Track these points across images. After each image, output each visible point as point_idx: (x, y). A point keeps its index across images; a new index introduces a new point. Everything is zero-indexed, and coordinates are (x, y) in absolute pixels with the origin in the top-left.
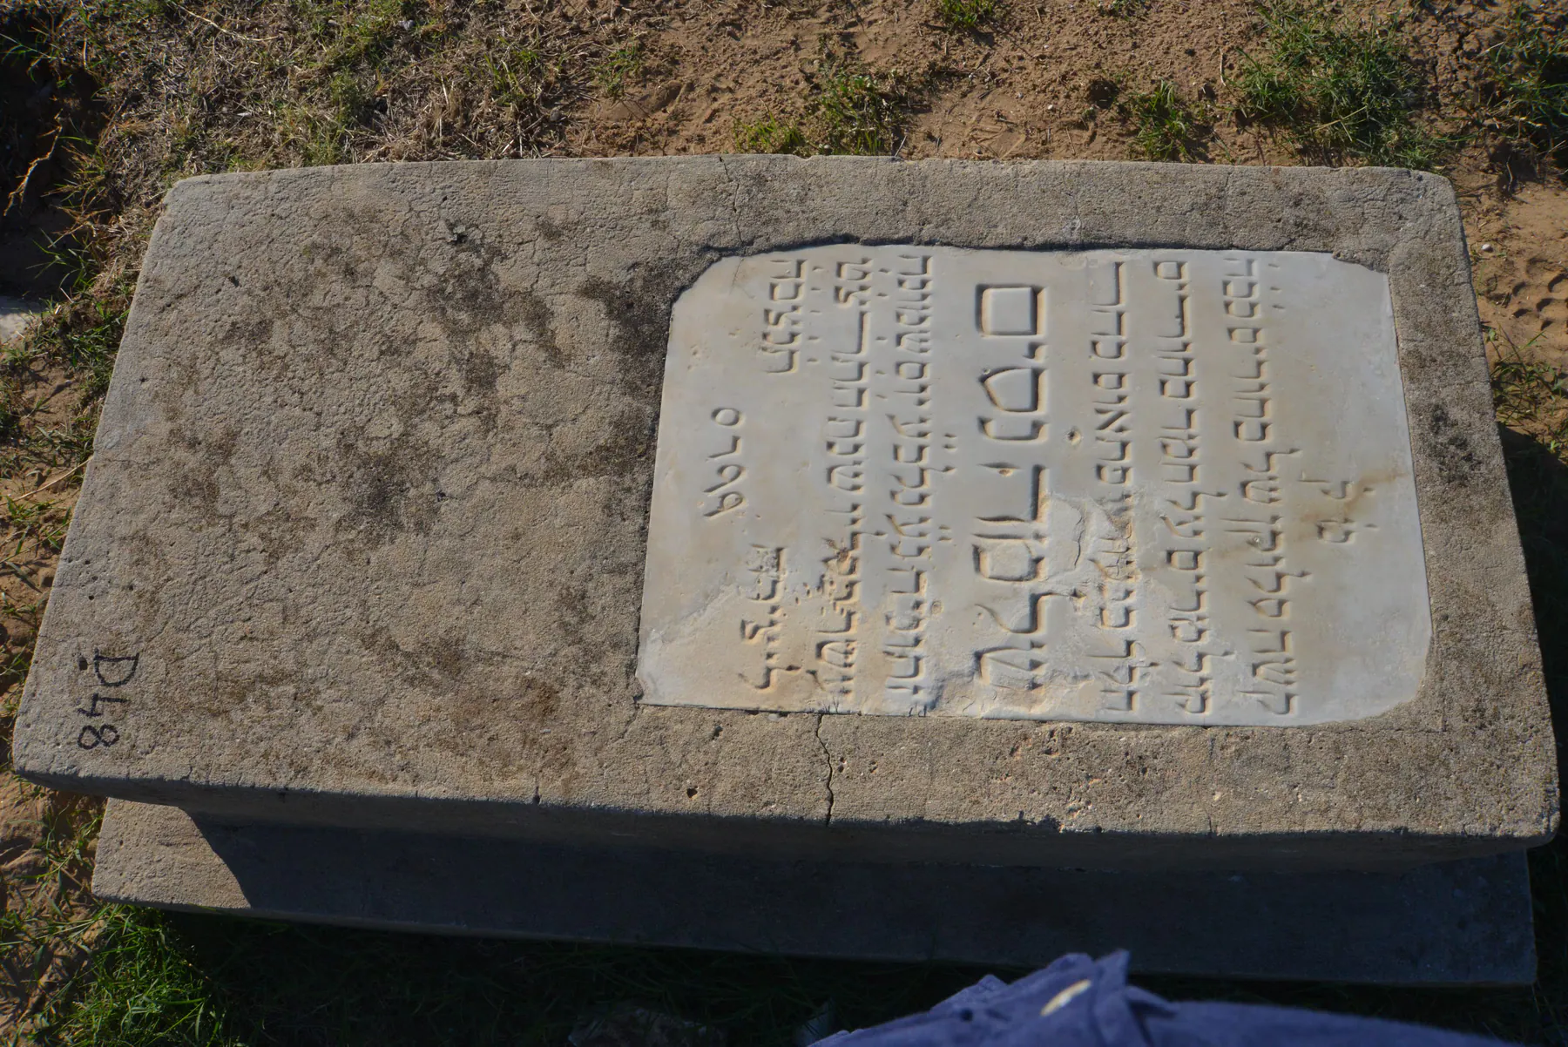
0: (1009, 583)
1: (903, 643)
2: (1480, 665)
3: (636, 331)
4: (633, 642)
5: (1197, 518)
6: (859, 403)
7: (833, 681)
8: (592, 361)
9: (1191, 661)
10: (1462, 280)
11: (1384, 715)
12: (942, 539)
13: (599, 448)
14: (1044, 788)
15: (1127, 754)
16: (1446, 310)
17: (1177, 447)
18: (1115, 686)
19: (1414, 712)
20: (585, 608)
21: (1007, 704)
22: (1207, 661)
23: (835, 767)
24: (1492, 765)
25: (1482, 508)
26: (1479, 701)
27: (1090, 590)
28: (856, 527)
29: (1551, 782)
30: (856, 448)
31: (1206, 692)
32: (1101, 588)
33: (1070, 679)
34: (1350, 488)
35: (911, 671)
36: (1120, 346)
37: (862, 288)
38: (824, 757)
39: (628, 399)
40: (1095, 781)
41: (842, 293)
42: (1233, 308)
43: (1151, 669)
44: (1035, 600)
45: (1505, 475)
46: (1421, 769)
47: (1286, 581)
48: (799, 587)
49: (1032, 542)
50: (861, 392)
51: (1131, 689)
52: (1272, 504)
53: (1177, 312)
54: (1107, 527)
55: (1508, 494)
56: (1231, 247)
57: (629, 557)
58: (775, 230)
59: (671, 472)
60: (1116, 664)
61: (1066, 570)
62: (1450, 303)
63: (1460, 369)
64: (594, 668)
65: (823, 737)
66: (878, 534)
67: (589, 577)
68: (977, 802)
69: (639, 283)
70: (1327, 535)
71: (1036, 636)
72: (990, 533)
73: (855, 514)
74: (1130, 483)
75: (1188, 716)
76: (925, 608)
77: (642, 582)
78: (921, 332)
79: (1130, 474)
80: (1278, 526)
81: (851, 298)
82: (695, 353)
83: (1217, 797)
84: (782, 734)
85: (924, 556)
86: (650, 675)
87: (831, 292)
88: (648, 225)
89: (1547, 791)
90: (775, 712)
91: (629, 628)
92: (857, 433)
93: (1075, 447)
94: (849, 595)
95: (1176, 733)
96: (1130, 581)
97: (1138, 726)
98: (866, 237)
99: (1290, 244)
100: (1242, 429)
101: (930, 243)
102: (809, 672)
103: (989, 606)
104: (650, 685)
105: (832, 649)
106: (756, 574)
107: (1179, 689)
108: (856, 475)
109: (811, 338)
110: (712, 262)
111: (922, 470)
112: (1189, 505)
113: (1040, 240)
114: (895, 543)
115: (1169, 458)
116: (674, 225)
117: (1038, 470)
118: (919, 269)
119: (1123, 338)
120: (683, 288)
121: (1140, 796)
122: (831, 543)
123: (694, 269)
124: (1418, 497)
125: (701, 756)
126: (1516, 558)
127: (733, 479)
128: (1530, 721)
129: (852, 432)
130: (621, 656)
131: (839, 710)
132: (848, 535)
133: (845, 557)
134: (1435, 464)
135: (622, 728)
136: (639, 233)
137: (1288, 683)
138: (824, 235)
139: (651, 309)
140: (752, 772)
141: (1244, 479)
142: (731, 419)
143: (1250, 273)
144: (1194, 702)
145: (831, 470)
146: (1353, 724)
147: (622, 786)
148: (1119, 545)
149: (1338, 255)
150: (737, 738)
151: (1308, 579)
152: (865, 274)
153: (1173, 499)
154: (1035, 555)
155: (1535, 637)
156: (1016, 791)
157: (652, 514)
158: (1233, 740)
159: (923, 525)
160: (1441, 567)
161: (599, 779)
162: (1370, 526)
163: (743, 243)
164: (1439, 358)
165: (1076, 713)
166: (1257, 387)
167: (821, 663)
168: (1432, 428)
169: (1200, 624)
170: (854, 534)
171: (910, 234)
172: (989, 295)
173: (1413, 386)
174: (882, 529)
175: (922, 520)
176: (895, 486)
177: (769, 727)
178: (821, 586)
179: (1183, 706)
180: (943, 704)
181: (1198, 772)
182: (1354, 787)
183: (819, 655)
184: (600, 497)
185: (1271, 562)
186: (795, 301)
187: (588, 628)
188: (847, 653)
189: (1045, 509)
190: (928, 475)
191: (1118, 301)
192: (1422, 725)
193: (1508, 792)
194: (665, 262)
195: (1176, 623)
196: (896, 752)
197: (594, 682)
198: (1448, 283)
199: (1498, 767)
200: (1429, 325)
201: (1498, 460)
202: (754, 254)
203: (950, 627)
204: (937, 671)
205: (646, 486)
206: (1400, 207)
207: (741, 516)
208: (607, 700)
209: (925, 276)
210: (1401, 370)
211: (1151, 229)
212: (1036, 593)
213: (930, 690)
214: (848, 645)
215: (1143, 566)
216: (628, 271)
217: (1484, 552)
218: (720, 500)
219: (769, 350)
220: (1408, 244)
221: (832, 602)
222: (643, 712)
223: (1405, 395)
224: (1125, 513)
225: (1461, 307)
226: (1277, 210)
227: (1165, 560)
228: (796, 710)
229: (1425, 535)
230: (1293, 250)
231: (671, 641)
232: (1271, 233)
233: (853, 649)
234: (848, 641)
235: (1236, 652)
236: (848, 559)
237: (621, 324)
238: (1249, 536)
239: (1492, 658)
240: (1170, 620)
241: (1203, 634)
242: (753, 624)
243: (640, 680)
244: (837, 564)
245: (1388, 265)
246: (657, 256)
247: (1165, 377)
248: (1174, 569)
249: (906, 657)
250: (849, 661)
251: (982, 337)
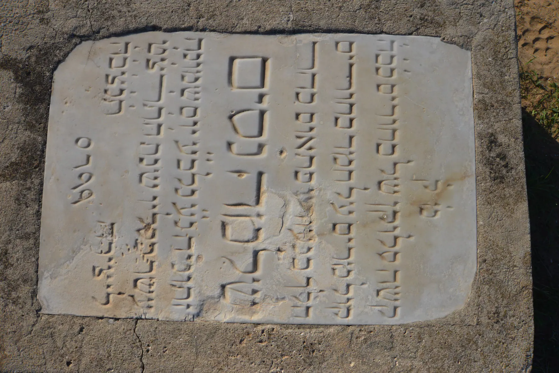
0: (241, 244)
1: (181, 279)
2: (500, 287)
3: (32, 90)
4: (35, 279)
5: (351, 203)
6: (159, 133)
7: (143, 301)
8: (7, 110)
9: (343, 288)
10: (512, 56)
11: (446, 317)
12: (204, 217)
13: (12, 164)
14: (258, 362)
15: (304, 342)
16: (502, 75)
17: (343, 160)
18: (299, 303)
19: (463, 315)
20: (7, 260)
21: (238, 315)
22: (352, 288)
23: (145, 350)
24: (500, 342)
25: (511, 196)
26: (497, 307)
27: (288, 247)
28: (156, 210)
29: (529, 351)
30: (156, 161)
31: (350, 306)
32: (294, 246)
33: (274, 300)
34: (440, 184)
35: (185, 296)
36: (313, 96)
37: (163, 60)
38: (138, 344)
39: (28, 133)
40: (286, 357)
41: (151, 63)
42: (380, 71)
43: (320, 294)
44: (256, 254)
45: (524, 176)
46: (463, 346)
47: (400, 241)
48: (124, 246)
49: (255, 219)
50: (159, 126)
51: (308, 305)
52: (395, 194)
53: (348, 74)
54: (299, 209)
55: (525, 187)
56: (382, 32)
57: (30, 229)
58: (112, 24)
59: (53, 177)
60: (300, 291)
61: (274, 236)
62: (504, 70)
63: (507, 111)
64: (14, 295)
65: (138, 333)
66: (168, 214)
67: (9, 242)
68: (221, 369)
69: (33, 59)
70: (425, 213)
71: (256, 275)
72: (231, 214)
73: (155, 202)
74: (313, 183)
75: (339, 320)
76: (193, 259)
77: (39, 243)
78: (195, 87)
79: (315, 176)
80: (397, 207)
81: (156, 66)
82: (66, 103)
83: (352, 365)
84: (115, 331)
85: (193, 228)
86: (45, 297)
87: (144, 63)
88: (38, 21)
89: (527, 356)
90: (112, 318)
91: (32, 271)
92: (157, 151)
93: (282, 160)
94: (152, 251)
95: (332, 330)
96: (311, 242)
97: (311, 326)
98: (165, 27)
99: (416, 31)
100: (381, 148)
101: (203, 30)
102: (129, 296)
103: (229, 257)
104: (45, 303)
106: (100, 238)
107: (335, 305)
108: (156, 178)
109: (132, 92)
110: (76, 45)
111: (193, 175)
112: (347, 196)
113: (268, 28)
114: (177, 220)
115: (337, 166)
116: (53, 22)
117: (260, 174)
118: (196, 47)
119: (315, 90)
120: (59, 62)
121: (310, 365)
122: (141, 220)
123: (66, 50)
124: (477, 190)
125: (73, 343)
126: (526, 225)
127: (87, 181)
128: (523, 318)
129: (154, 151)
130: (28, 287)
131: (147, 317)
132: (151, 215)
133: (150, 228)
134: (488, 170)
135: (30, 329)
136: (32, 26)
137: (396, 300)
138: (141, 26)
139: (40, 75)
140: (101, 352)
141: (381, 179)
142: (86, 144)
143: (392, 49)
144: (343, 312)
145: (141, 175)
146: (429, 323)
147: (31, 361)
148: (306, 220)
149: (444, 39)
150: (92, 333)
151: (412, 239)
152: (164, 51)
153: (338, 192)
154: (257, 227)
155: (530, 271)
156: (242, 363)
157: (43, 202)
158: (363, 333)
159: (193, 209)
160: (485, 231)
161: (18, 357)
162: (449, 207)
163: (94, 32)
164: (496, 105)
165: (276, 319)
166: (391, 122)
167: (137, 290)
168: (488, 148)
169: (349, 267)
170: (154, 215)
171: (191, 24)
172: (237, 62)
173: (480, 122)
174: (170, 212)
175: (193, 206)
176: (177, 184)
177: (109, 328)
178: (136, 245)
179: (337, 314)
180: (203, 314)
181: (342, 352)
182: (426, 357)
183: (135, 286)
184: (14, 193)
185: (392, 229)
186: (124, 69)
187: (9, 271)
188: (150, 285)
189: (264, 198)
190: (196, 178)
191: (313, 67)
192: (466, 322)
193: (506, 357)
194: (48, 45)
195: (336, 267)
196: (178, 342)
197: (14, 303)
198: (504, 57)
199: (503, 344)
200: (491, 84)
201: (522, 167)
202: (100, 39)
203: (207, 270)
204: (200, 296)
205: (39, 186)
206: (481, 9)
207: (91, 204)
208: (21, 313)
209: (200, 51)
210: (474, 111)
211: (335, 21)
212: (257, 249)
213: (196, 307)
214: (151, 280)
215: (319, 233)
216: (27, 51)
217: (509, 222)
218: (80, 194)
219: (108, 100)
220: (484, 33)
221: (142, 255)
222: (41, 319)
223: (475, 127)
224: (310, 200)
225: (510, 73)
226: (410, 9)
227: (332, 229)
228: (123, 317)
229: (478, 213)
230: (418, 35)
231: (55, 278)
232: (406, 24)
233: (154, 283)
234: (151, 278)
235: (368, 283)
236: (151, 229)
237: (23, 85)
238: (381, 214)
239: (506, 284)
240: (332, 265)
241: (350, 273)
242: (99, 268)
243: (39, 300)
244: (145, 232)
245: (472, 46)
246: (44, 42)
247: (338, 115)
248: (336, 235)
249: (183, 287)
250: (151, 290)
251: (231, 90)
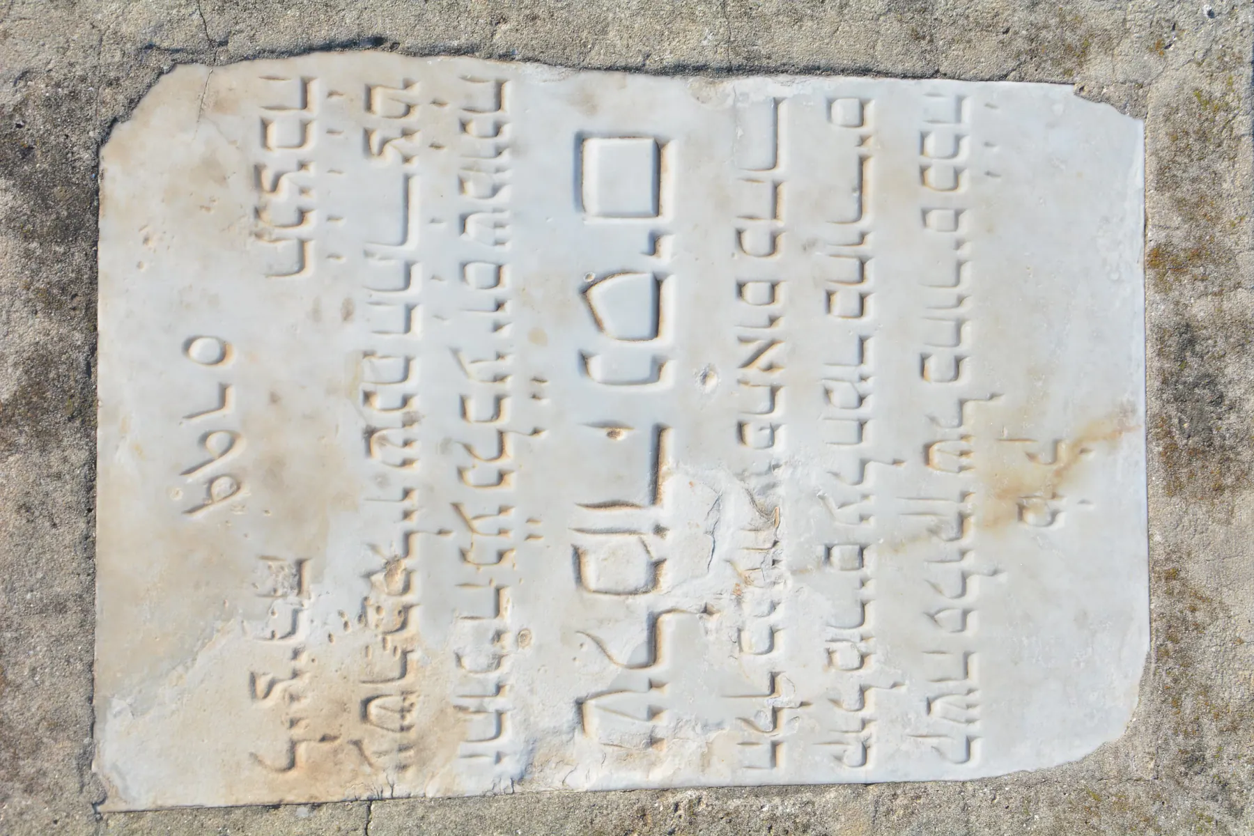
0: (621, 599)
1: (480, 692)
4: (85, 720)
5: (865, 497)
6: (408, 327)
7: (385, 753)
9: (851, 698)
11: (1084, 759)
12: (530, 537)
15: (771, 829)
16: (1216, 179)
17: (843, 393)
18: (755, 736)
19: (1121, 755)
21: (618, 770)
22: (870, 697)
27: (726, 604)
28: (411, 524)
30: (406, 400)
31: (868, 739)
32: (739, 601)
33: (698, 729)
34: (1063, 449)
35: (492, 732)
36: (774, 238)
37: (406, 133)
39: (39, 322)
41: (375, 141)
42: (930, 175)
43: (800, 710)
44: (654, 621)
47: (974, 584)
48: (334, 617)
49: (650, 538)
50: (409, 309)
51: (776, 739)
52: (963, 474)
53: (856, 182)
54: (748, 513)
56: (935, 74)
57: (66, 586)
58: (264, 23)
59: (124, 444)
60: (757, 707)
61: (695, 577)
62: (1221, 167)
64: (26, 767)
66: (440, 533)
69: (37, 109)
70: (1030, 517)
71: (655, 672)
72: (594, 526)
73: (408, 504)
74: (781, 448)
75: (846, 773)
76: (508, 640)
77: (93, 625)
78: (495, 211)
79: (781, 434)
80: (968, 506)
81: (388, 149)
82: (147, 240)
85: (506, 563)
86: (114, 767)
87: (358, 138)
90: (305, 804)
91: (77, 697)
92: (406, 375)
93: (708, 397)
94: (404, 625)
95: (831, 795)
96: (776, 589)
97: (784, 790)
98: (408, 42)
99: (1018, 70)
100: (930, 365)
101: (507, 57)
102: (350, 742)
103: (594, 633)
104: (117, 782)
105: (383, 707)
106: (268, 600)
107: (836, 736)
108: (407, 443)
109: (330, 218)
110: (160, 73)
111: (501, 434)
112: (856, 479)
113: (669, 59)
114: (466, 546)
115: (832, 410)
117: (659, 431)
118: (490, 102)
119: (780, 224)
120: (116, 121)
122: (373, 549)
123: (132, 86)
124: (1148, 461)
127: (225, 452)
129: (399, 376)
130: (67, 743)
131: (395, 794)
132: (400, 535)
133: (396, 569)
137: (970, 721)
138: (344, 33)
139: (64, 158)
141: (929, 439)
142: (216, 354)
143: (958, 119)
144: (854, 752)
145: (370, 436)
146: (1047, 774)
148: (765, 537)
149: (1082, 89)
151: (1002, 578)
152: (409, 109)
153: (835, 469)
154: (655, 556)
158: (900, 801)
159: (504, 517)
162: (1083, 502)
163: (211, 43)
165: (706, 777)
166: (953, 301)
167: (368, 728)
169: (863, 647)
170: (407, 536)
171: (476, 39)
172: (592, 149)
173: (1158, 297)
174: (447, 527)
175: (502, 510)
176: (462, 458)
177: (298, 828)
178: (363, 615)
179: (839, 759)
180: (535, 774)
183: (365, 715)
184: (13, 490)
185: (956, 557)
186: (302, 152)
188: (403, 712)
189: (669, 488)
190: (508, 441)
191: (775, 164)
192: (1131, 771)
194: (80, 70)
195: (833, 646)
197: (27, 789)
198: (1224, 135)
202: (229, 61)
203: (543, 666)
204: (526, 729)
205: (86, 467)
206: (1176, 9)
207: (239, 513)
208: (50, 814)
209: (499, 113)
210: (1145, 272)
211: (828, 44)
212: (657, 610)
213: (518, 756)
214: (404, 699)
215: (794, 568)
216: (15, 85)
217: (1222, 536)
218: (206, 486)
219: (266, 237)
220: (1178, 73)
221: (380, 637)
222: (107, 825)
223: (1146, 309)
224: (771, 492)
225: (1235, 175)
226: (1006, 13)
227: (823, 558)
228: (335, 799)
229: (1151, 514)
230: (1021, 79)
231: (143, 714)
232: (994, 52)
233: (412, 705)
234: (405, 694)
235: (907, 682)
236: (399, 571)
237: (14, 185)
238: (930, 520)
239: (1219, 681)
240: (826, 641)
241: (866, 660)
242: (268, 678)
243: (101, 777)
244: (386, 580)
245: (1147, 107)
246: (66, 61)
247: (832, 286)
248: (833, 571)
249: (485, 711)
250: (406, 722)
251: (584, 219)
